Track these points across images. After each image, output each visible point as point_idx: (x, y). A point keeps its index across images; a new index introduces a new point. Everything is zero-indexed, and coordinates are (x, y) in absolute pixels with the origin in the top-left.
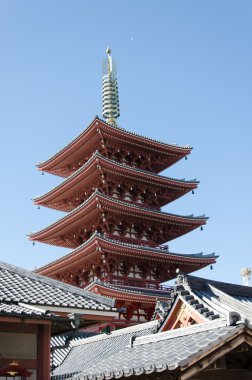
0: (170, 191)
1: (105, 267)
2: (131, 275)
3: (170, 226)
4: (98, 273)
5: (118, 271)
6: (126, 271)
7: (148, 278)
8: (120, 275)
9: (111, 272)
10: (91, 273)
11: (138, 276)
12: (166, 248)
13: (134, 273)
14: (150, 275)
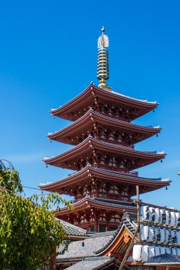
0: (141, 134)
1: (94, 186)
2: (111, 192)
3: (139, 159)
4: (89, 189)
5: (102, 188)
6: (108, 188)
7: (123, 194)
8: (104, 191)
9: (98, 189)
10: (85, 189)
11: (116, 192)
12: (137, 173)
13: (114, 190)
14: (125, 192)
